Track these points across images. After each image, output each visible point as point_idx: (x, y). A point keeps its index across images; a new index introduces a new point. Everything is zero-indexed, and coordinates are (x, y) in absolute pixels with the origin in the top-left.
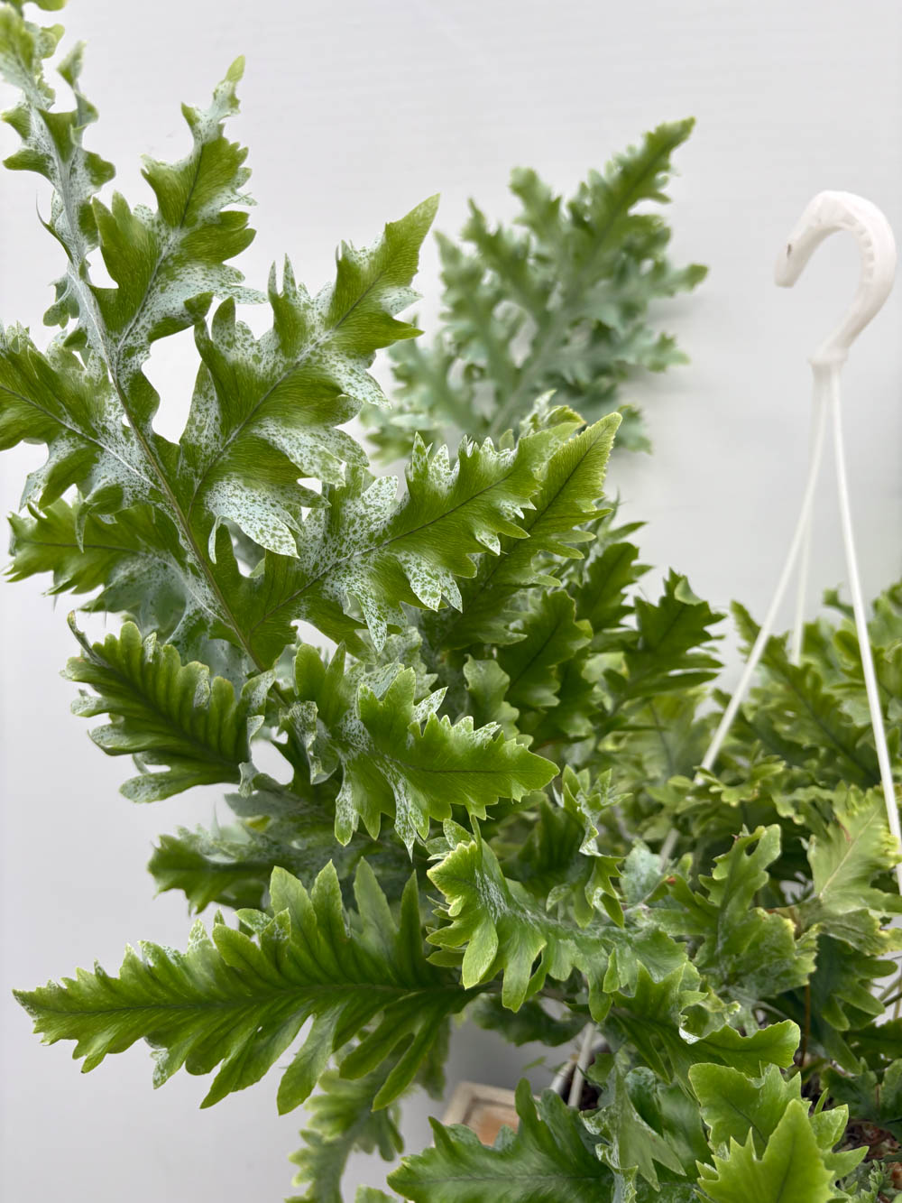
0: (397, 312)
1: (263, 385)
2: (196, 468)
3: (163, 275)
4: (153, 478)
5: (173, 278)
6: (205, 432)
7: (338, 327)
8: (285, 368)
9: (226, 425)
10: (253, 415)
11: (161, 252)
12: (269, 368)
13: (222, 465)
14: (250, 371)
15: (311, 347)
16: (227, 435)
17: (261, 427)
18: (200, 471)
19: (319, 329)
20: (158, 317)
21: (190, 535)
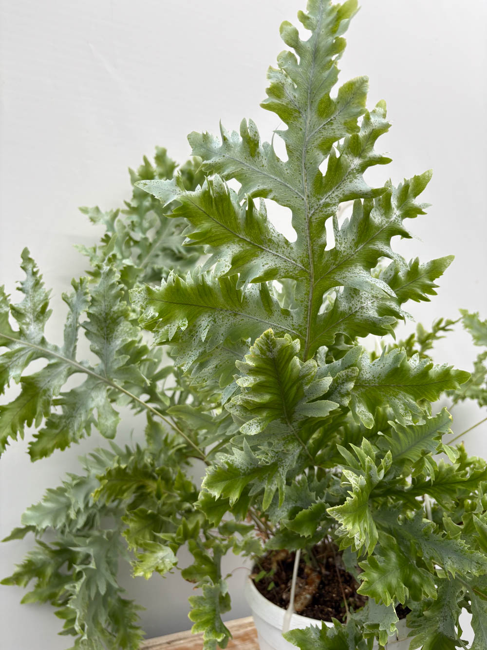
0: (424, 208)
1: (377, 228)
2: (336, 260)
3: (351, 176)
4: (307, 265)
5: (355, 178)
6: (343, 245)
7: (400, 210)
8: (387, 222)
9: (357, 243)
10: (371, 239)
11: (350, 166)
12: (380, 221)
13: (351, 260)
14: (374, 222)
15: (395, 216)
16: (357, 247)
17: (374, 245)
18: (337, 263)
19: (395, 209)
20: (347, 193)
21: (312, 293)
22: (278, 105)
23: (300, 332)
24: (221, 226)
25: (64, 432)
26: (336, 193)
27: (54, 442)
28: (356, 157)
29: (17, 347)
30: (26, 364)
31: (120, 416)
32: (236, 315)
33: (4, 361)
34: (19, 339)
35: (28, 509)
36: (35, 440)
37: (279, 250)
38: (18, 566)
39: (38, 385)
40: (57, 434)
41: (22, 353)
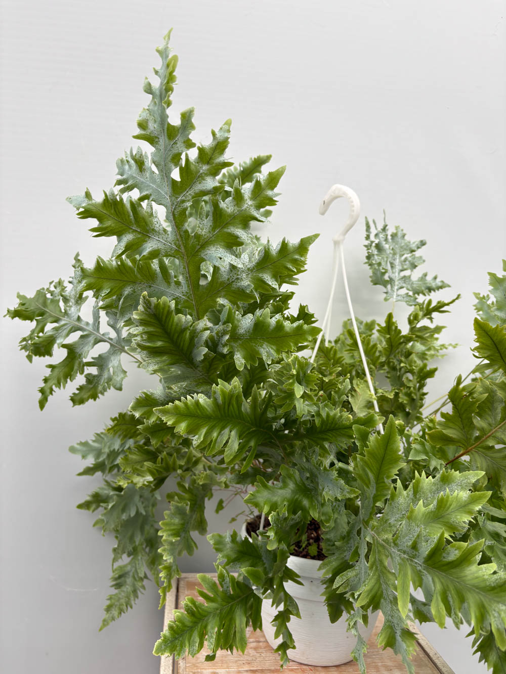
0: (274, 197)
1: (230, 216)
2: (199, 242)
3: (200, 178)
4: (178, 246)
5: (204, 180)
6: (204, 230)
7: (254, 200)
8: (238, 211)
9: (214, 228)
10: (225, 225)
11: (200, 171)
12: (232, 211)
13: (211, 241)
14: (226, 211)
15: (247, 205)
16: (214, 231)
17: (228, 229)
18: (200, 244)
19: (248, 200)
20: (197, 191)
21: (188, 267)
22: (144, 135)
23: (188, 297)
24: (120, 222)
25: (95, 387)
26: (189, 192)
27: (89, 394)
28: (204, 164)
29: (62, 323)
30: (68, 335)
31: (127, 374)
32: (150, 287)
33: (53, 333)
34: (64, 317)
35: (78, 444)
36: (77, 392)
37: (160, 236)
38: (89, 496)
39: (76, 351)
40: (91, 388)
41: (65, 327)
